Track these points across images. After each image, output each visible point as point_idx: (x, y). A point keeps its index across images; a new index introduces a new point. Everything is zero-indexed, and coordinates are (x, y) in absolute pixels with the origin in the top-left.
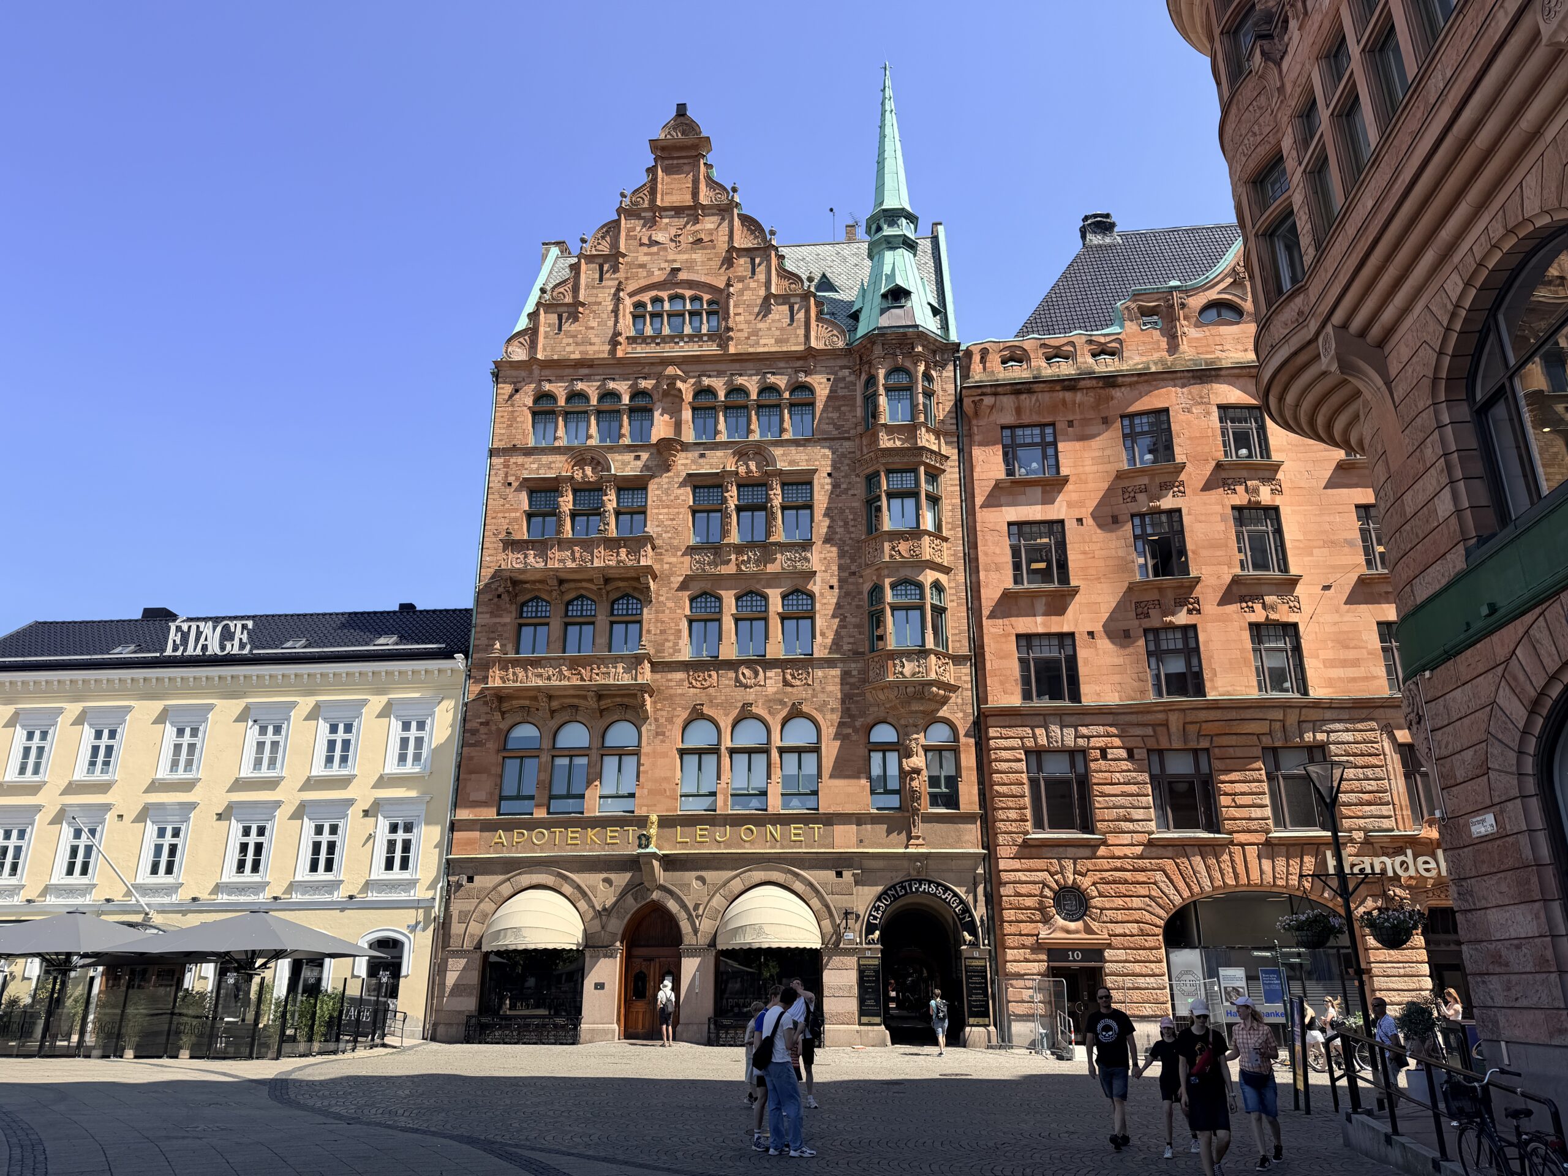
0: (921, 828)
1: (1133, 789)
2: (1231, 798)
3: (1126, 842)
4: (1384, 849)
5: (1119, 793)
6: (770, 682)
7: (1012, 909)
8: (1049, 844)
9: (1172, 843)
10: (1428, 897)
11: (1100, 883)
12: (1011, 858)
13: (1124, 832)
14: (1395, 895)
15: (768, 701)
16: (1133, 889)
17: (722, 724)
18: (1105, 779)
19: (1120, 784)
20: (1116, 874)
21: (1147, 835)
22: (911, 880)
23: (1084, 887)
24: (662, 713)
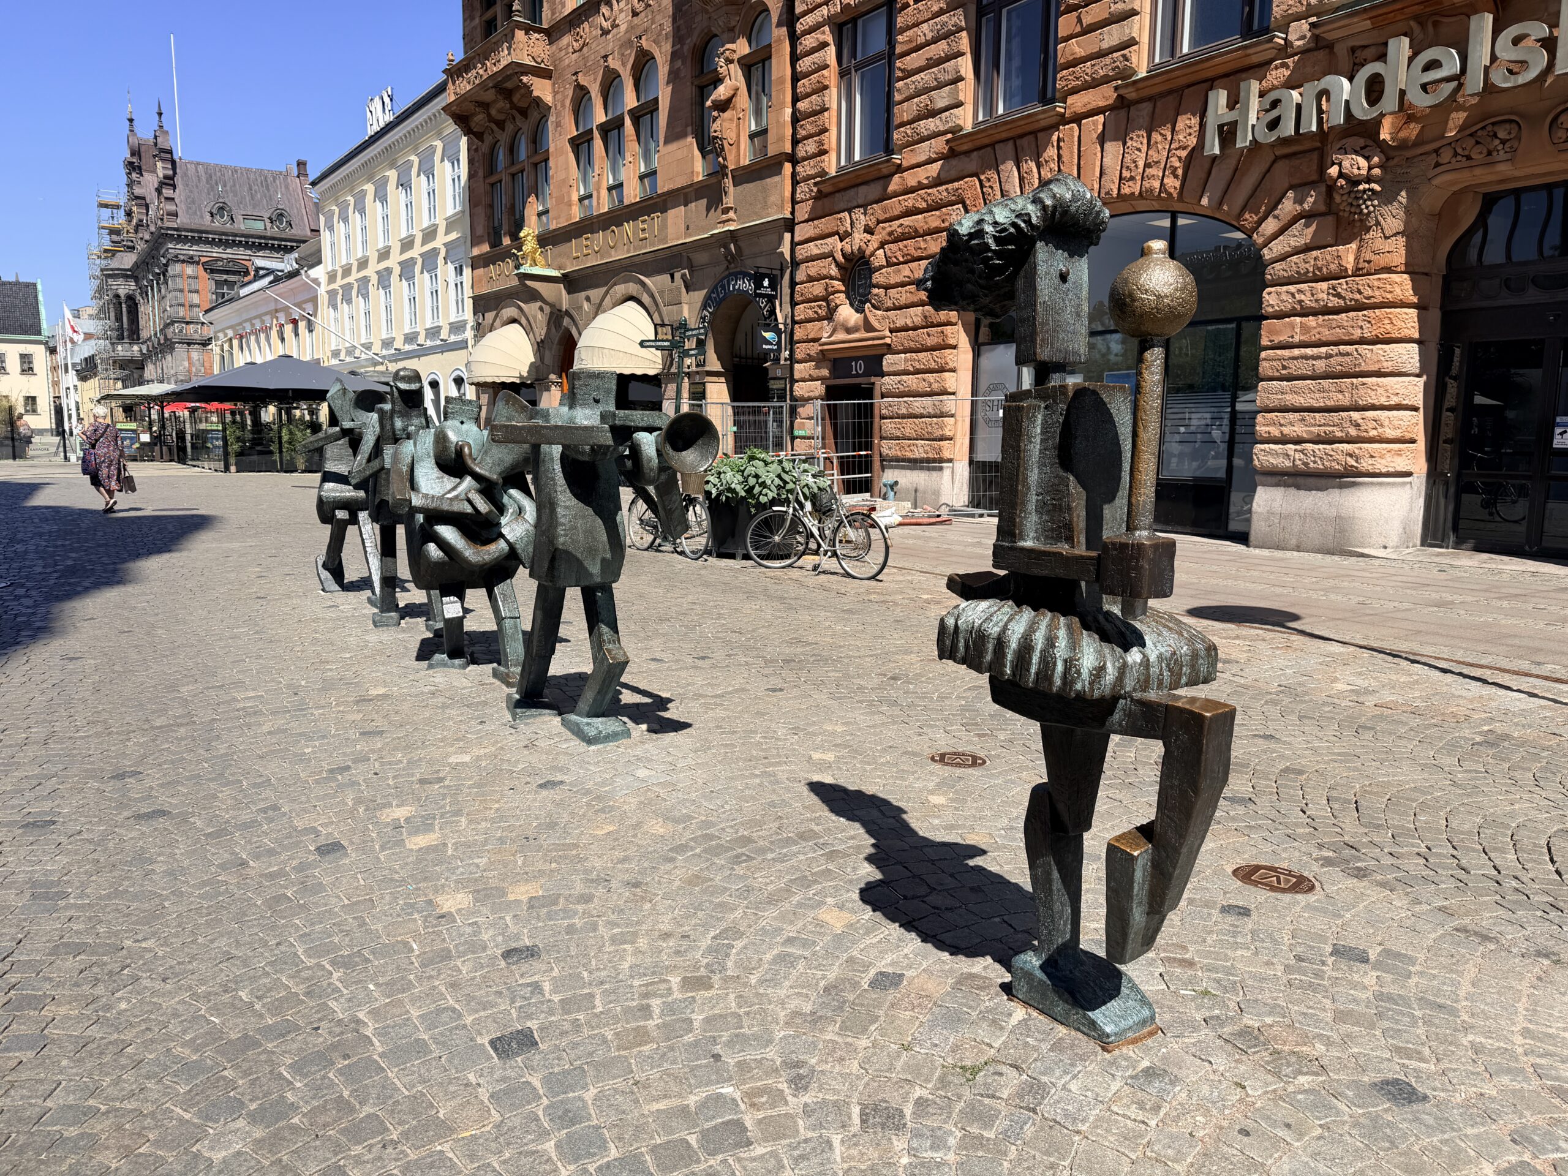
0: (732, 194)
1: (941, 48)
2: (1075, 14)
3: (923, 158)
4: (1358, 53)
5: (923, 63)
6: (623, 15)
7: (803, 302)
8: (842, 185)
9: (978, 143)
10: (1437, 165)
11: (888, 243)
12: (806, 221)
13: (923, 140)
14: (1341, 175)
15: (621, 46)
16: (923, 245)
17: (593, 95)
18: (910, 41)
19: (928, 44)
20: (907, 221)
21: (950, 136)
22: (731, 274)
23: (868, 253)
24: (559, 97)
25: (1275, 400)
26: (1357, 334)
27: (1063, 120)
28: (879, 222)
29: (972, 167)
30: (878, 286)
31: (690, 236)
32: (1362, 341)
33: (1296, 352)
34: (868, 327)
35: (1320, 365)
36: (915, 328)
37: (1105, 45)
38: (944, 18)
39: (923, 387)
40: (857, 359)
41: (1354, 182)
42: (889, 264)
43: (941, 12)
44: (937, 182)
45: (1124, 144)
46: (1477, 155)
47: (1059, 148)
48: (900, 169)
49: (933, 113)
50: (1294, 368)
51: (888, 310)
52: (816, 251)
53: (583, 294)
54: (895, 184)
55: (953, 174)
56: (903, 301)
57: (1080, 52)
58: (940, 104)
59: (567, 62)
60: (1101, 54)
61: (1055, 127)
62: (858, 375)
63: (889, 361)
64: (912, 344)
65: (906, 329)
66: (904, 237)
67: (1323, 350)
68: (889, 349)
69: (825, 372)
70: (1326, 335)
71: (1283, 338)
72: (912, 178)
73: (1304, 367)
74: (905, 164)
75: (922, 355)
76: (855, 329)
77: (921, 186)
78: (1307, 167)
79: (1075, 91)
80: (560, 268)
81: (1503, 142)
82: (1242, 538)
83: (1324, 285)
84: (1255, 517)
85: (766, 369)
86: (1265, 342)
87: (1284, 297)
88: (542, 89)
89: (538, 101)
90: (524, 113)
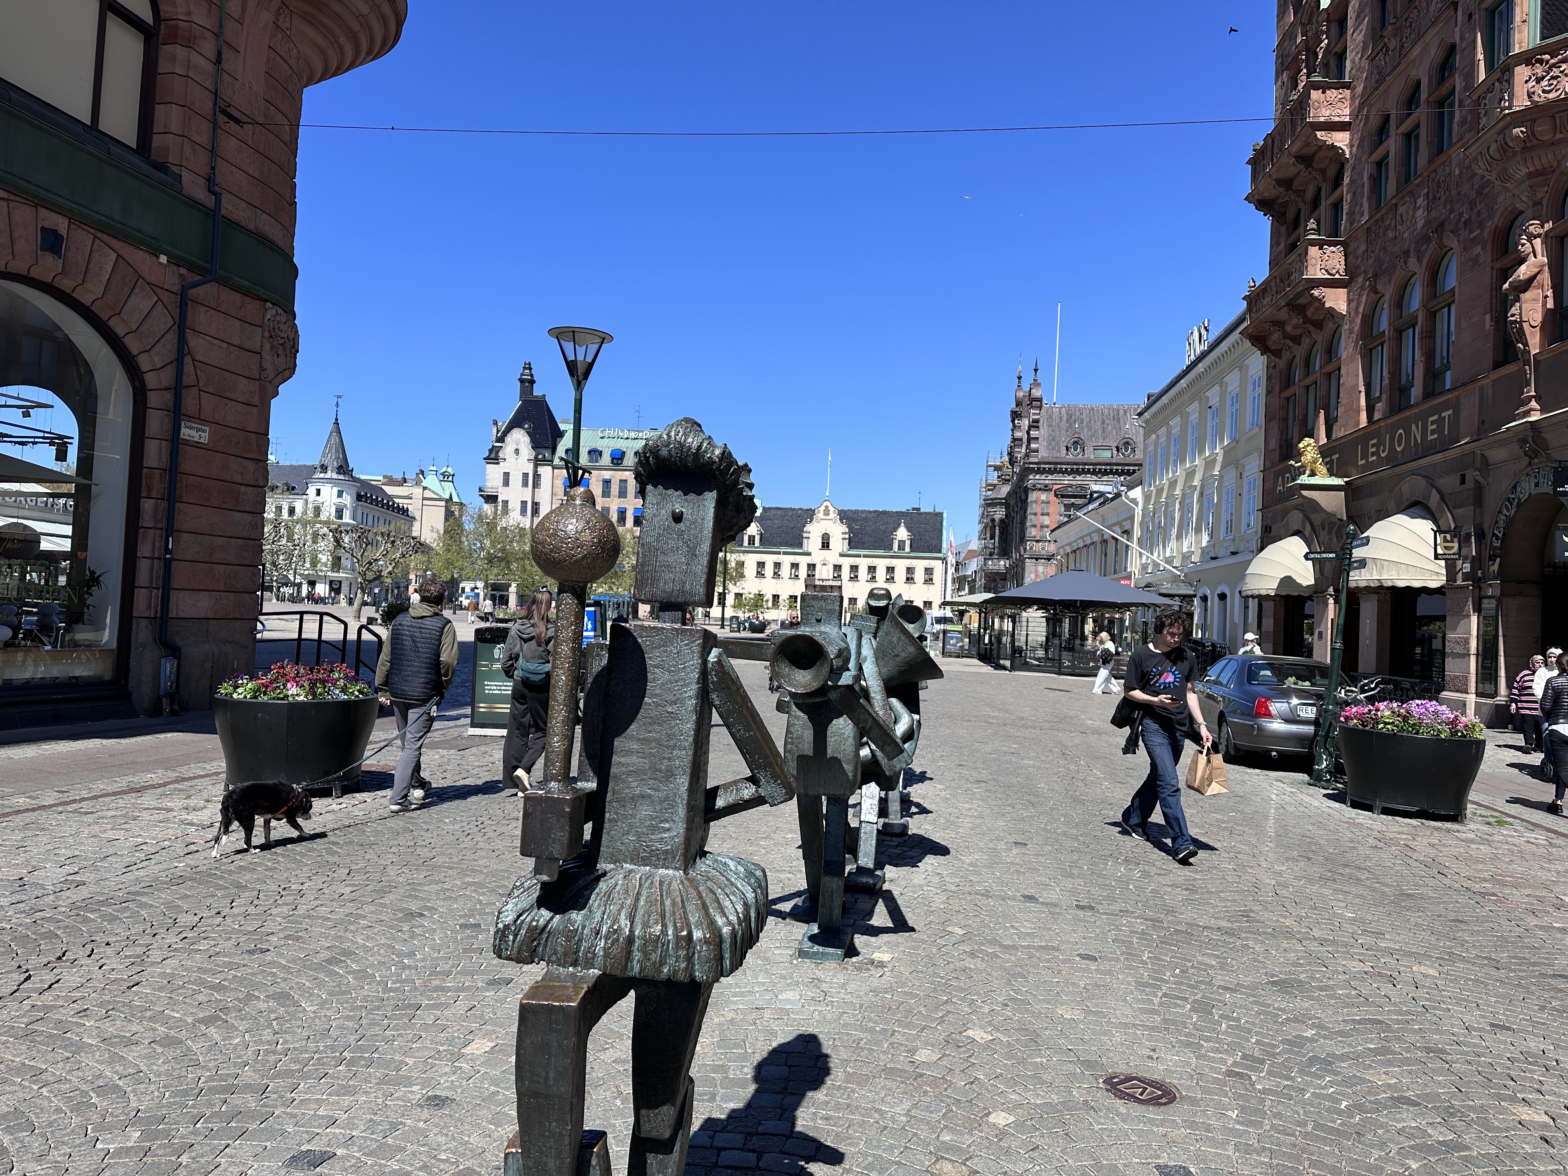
6: (1419, 213)
15: (1417, 243)
17: (1387, 297)
22: (1533, 471)
24: (1353, 304)
31: (1485, 432)
59: (1362, 269)
80: (1345, 476)
88: (1333, 299)
89: (1330, 312)
90: (1319, 325)
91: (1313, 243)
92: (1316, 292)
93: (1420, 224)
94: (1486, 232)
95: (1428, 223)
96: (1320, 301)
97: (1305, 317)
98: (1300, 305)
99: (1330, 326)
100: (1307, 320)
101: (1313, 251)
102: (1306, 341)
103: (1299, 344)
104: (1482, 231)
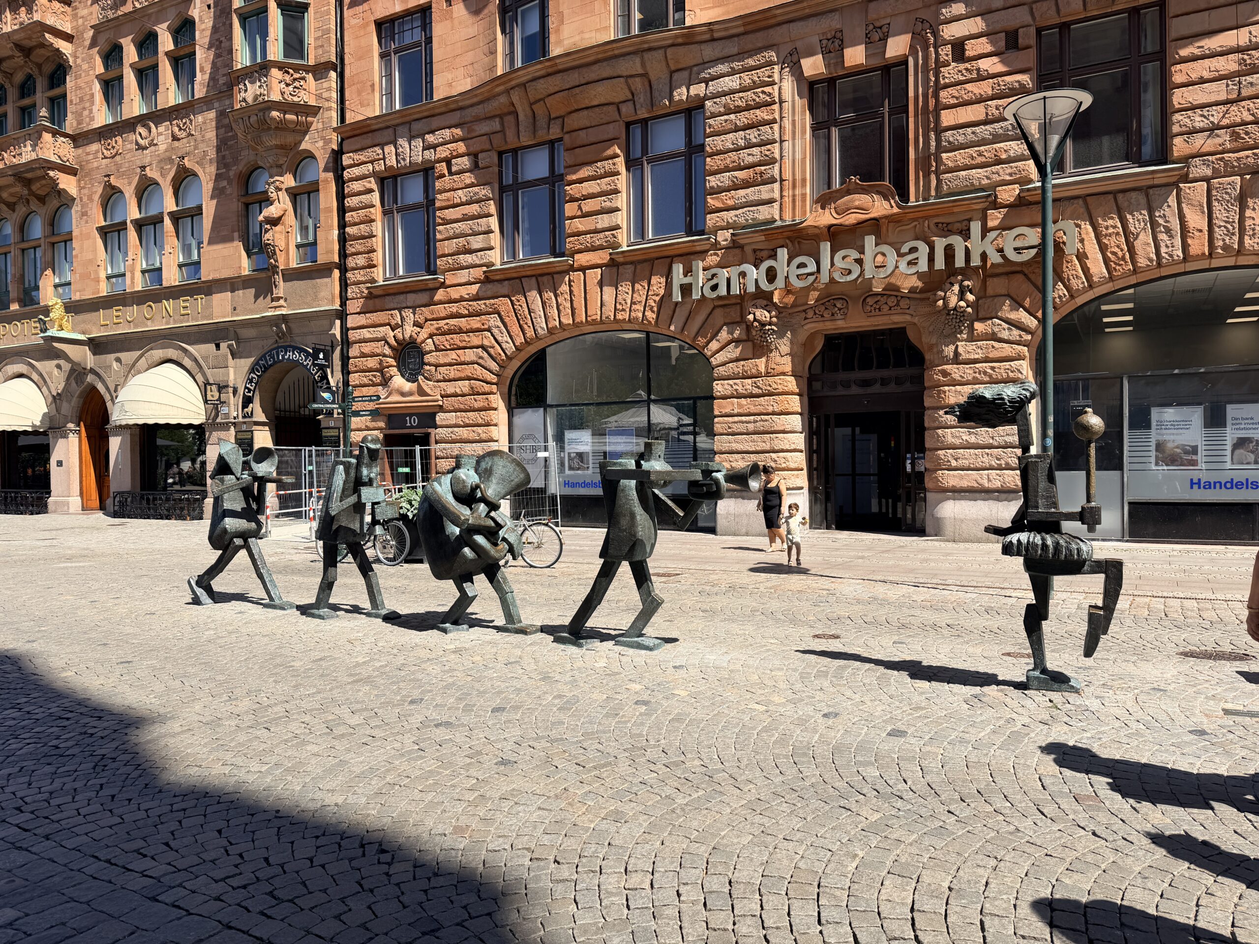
0: (281, 288)
1: (474, 209)
2: (576, 204)
3: (463, 280)
4: (758, 253)
5: (460, 216)
6: (161, 138)
7: (356, 372)
8: (391, 291)
9: (508, 276)
10: (806, 318)
11: (436, 335)
12: (359, 313)
13: (463, 268)
14: (755, 320)
15: (160, 161)
16: (467, 339)
17: (127, 195)
18: (448, 200)
19: (462, 204)
20: (452, 322)
21: (485, 269)
22: (278, 348)
23: (419, 340)
24: (86, 191)
25: (726, 447)
26: (770, 409)
27: (572, 269)
28: (426, 320)
29: (505, 291)
30: (430, 365)
31: (237, 315)
32: (774, 413)
33: (736, 419)
34: (421, 392)
35: (751, 427)
36: (463, 395)
37: (599, 226)
38: (476, 189)
39: (472, 436)
40: (411, 415)
41: (763, 325)
42: (437, 349)
43: (472, 185)
44: (476, 298)
45: (617, 289)
46: (827, 315)
47: (570, 286)
48: (443, 285)
49: (470, 252)
50: (736, 428)
51: (438, 381)
52: (368, 336)
53: (113, 356)
54: (440, 295)
55: (489, 294)
56: (452, 376)
57: (582, 228)
58: (475, 246)
59: (95, 165)
60: (596, 231)
61: (567, 272)
62: (412, 427)
63: (440, 418)
64: (462, 406)
65: (455, 395)
66: (450, 332)
67: (752, 418)
68: (441, 409)
69: (382, 424)
70: (753, 409)
71: (727, 410)
72: (455, 293)
73: (741, 428)
74: (448, 282)
75: (470, 414)
76: (411, 394)
77: (462, 299)
78: (734, 314)
79: (580, 251)
80: (84, 333)
81: (840, 309)
82: (712, 530)
83: (749, 381)
84: (719, 518)
85: (319, 421)
86: (716, 412)
87: (726, 387)
88: (67, 183)
89: (61, 193)
90: (42, 200)
91: (47, 129)
92: (51, 173)
93: (162, 147)
94: (231, 173)
95: (170, 149)
96: (54, 182)
97: (30, 190)
98: (25, 178)
99: (54, 203)
100: (32, 193)
101: (47, 137)
102: (21, 210)
103: (14, 211)
104: (228, 170)
